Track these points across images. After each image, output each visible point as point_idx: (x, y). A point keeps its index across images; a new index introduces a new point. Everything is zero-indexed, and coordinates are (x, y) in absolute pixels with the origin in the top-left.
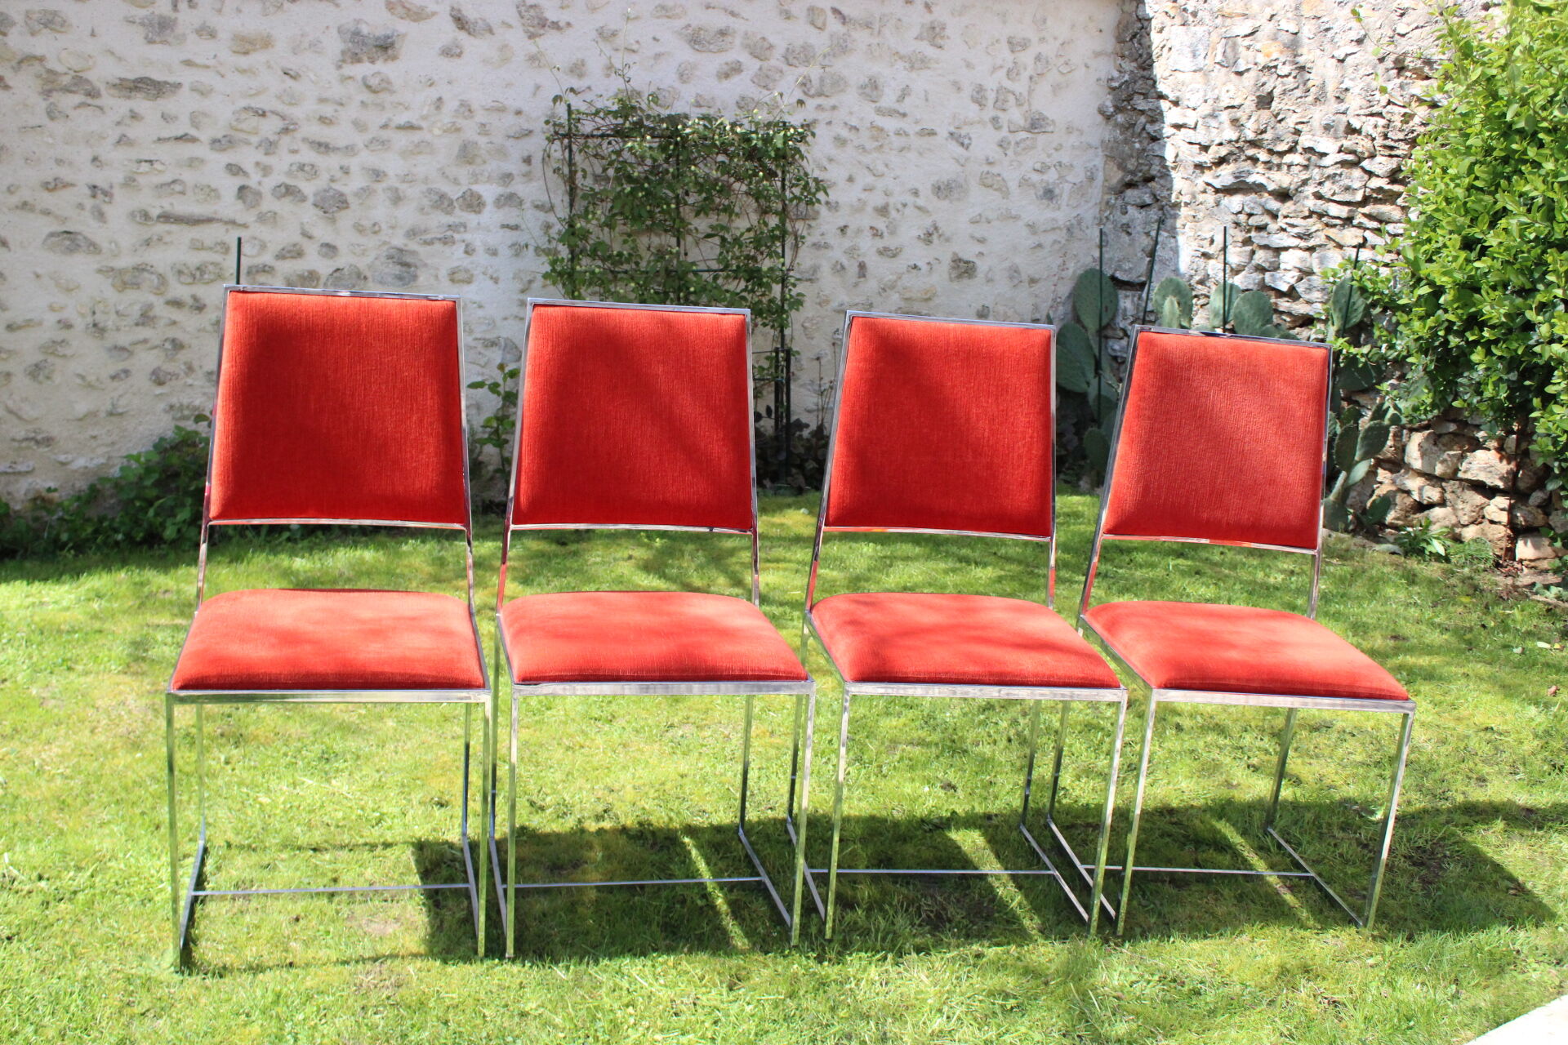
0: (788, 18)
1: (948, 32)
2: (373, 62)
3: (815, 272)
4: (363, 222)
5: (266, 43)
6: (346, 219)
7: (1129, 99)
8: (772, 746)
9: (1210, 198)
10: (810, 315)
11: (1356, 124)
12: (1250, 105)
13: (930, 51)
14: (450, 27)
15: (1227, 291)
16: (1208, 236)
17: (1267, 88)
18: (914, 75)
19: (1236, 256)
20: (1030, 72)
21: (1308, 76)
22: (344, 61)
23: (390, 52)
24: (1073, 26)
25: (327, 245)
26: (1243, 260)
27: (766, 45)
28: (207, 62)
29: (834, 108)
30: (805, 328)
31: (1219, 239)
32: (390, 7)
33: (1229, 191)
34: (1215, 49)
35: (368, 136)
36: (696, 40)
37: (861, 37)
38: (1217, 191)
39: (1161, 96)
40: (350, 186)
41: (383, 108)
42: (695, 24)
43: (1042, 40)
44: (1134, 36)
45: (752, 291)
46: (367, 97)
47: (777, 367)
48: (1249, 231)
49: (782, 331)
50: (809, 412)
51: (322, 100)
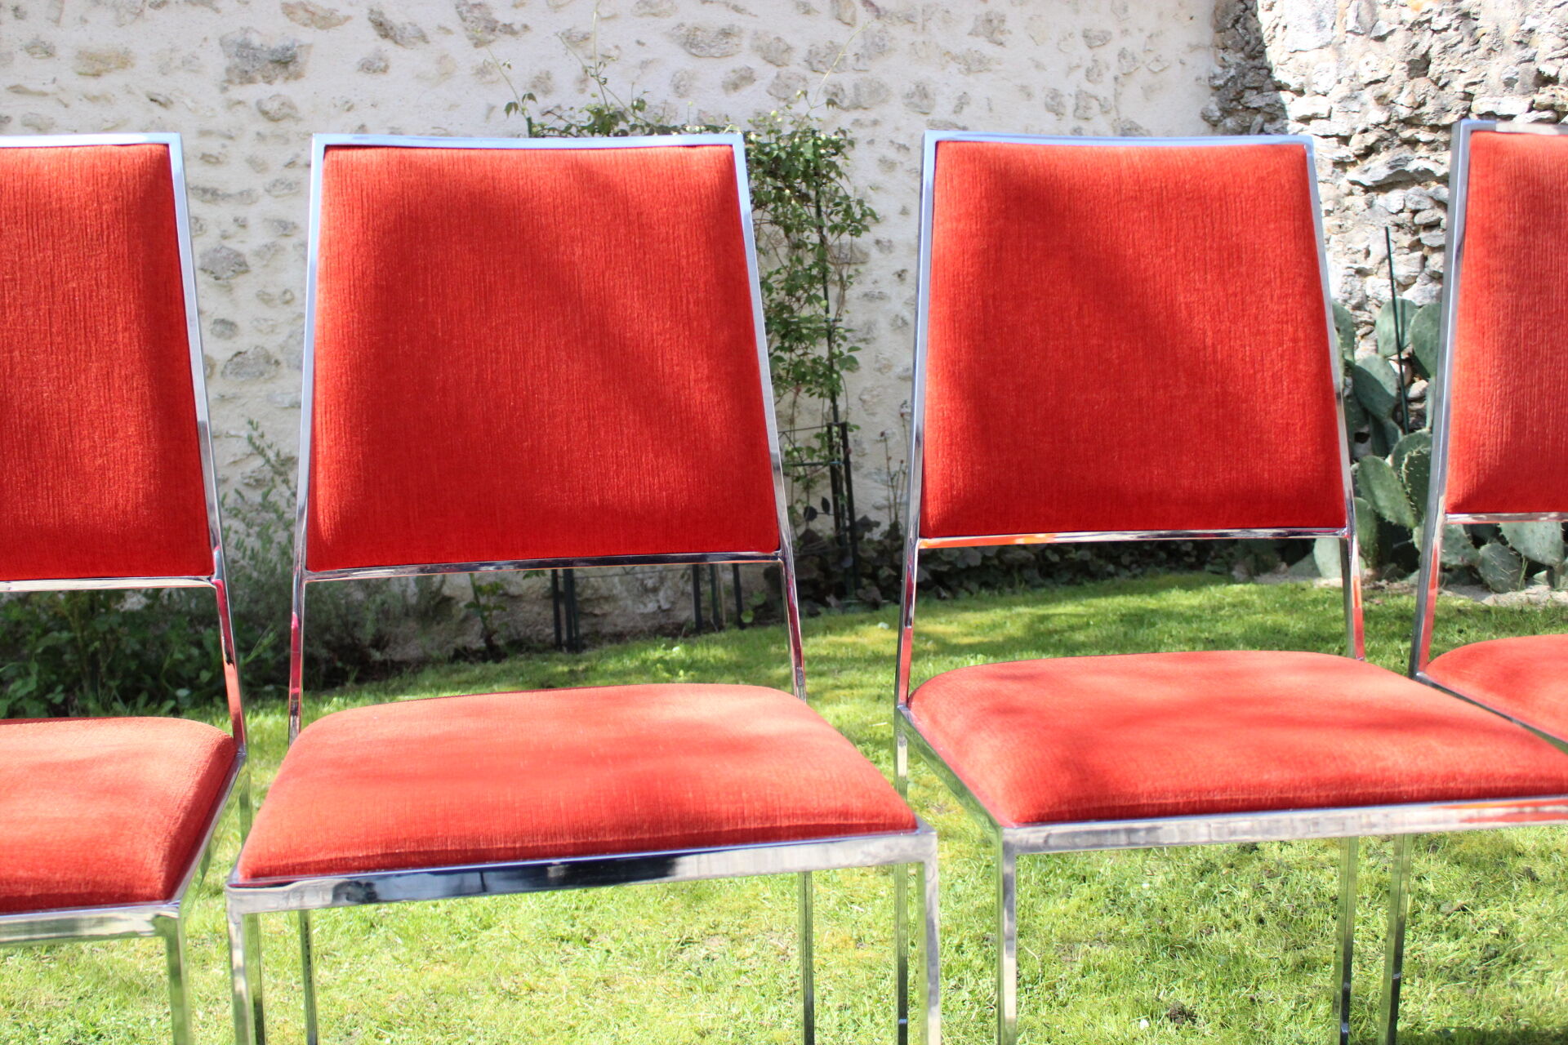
0: (807, 12)
1: (1008, 26)
2: (270, 82)
3: (869, 330)
4: (271, 290)
5: (124, 61)
6: (246, 287)
7: (1239, 97)
8: (860, 964)
9: (1359, 200)
10: (869, 384)
11: (1549, 70)
12: (1400, 73)
13: (989, 50)
14: (371, 34)
15: (1398, 309)
16: (1362, 246)
17: (1421, 50)
18: (971, 79)
19: (1404, 266)
20: (1114, 70)
21: (1475, 23)
22: (230, 81)
23: (291, 68)
24: (1160, 15)
25: (223, 322)
26: (1414, 268)
27: (782, 47)
28: (44, 89)
29: (875, 123)
30: (864, 401)
31: (1378, 250)
32: (288, 10)
33: (1382, 187)
34: (1343, 15)
35: (268, 179)
36: (691, 42)
37: (901, 34)
38: (1367, 189)
39: (1280, 87)
40: (249, 244)
41: (287, 141)
42: (689, 23)
43: (1125, 32)
44: (1237, 21)
45: (791, 349)
46: (265, 126)
47: (831, 448)
48: (1416, 233)
49: (833, 400)
50: (878, 508)
51: (204, 133)
